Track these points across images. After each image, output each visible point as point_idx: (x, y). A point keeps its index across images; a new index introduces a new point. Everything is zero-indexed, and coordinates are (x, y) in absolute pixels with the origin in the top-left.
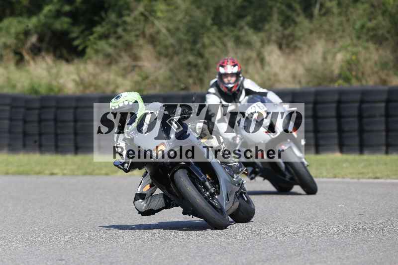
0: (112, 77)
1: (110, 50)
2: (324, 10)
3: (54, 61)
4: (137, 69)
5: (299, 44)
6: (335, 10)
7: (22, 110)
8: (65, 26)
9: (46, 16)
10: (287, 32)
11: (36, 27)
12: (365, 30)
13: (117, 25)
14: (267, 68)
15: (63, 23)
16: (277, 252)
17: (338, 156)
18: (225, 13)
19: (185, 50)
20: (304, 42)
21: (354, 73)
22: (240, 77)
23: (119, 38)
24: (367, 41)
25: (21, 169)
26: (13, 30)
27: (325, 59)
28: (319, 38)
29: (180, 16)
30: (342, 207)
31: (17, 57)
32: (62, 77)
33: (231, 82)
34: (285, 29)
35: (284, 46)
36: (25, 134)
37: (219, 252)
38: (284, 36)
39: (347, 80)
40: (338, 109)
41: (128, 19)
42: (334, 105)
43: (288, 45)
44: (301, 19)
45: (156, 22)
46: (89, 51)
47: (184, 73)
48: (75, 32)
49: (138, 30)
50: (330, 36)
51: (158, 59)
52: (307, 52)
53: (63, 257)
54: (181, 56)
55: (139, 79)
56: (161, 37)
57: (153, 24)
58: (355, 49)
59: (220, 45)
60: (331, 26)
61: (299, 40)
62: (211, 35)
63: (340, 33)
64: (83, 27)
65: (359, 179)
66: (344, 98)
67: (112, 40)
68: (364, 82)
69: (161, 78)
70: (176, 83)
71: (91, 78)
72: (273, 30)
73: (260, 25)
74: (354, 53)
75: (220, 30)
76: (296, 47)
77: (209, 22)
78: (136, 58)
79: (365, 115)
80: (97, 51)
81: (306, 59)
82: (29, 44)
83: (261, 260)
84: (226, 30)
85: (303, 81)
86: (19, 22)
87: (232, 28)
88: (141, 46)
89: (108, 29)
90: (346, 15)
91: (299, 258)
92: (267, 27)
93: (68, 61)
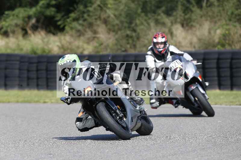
0: (81, 44)
1: (80, 28)
2: (209, 4)
3: (46, 34)
4: (96, 39)
5: (194, 24)
6: (216, 3)
7: (27, 64)
8: (53, 13)
9: (41, 7)
10: (187, 17)
11: (35, 14)
12: (234, 16)
13: (84, 12)
14: (174, 38)
15: (51, 12)
16: (181, 150)
17: (217, 91)
18: (149, 5)
19: (125, 28)
20: (198, 23)
21: (227, 42)
22: (167, 44)
23: (85, 20)
24: (235, 22)
25: (26, 99)
26: (21, 15)
27: (210, 33)
28: (206, 20)
29: (122, 7)
30: (220, 122)
31: (24, 32)
32: (50, 44)
33: (161, 47)
34: (186, 15)
35: (185, 25)
36: (29, 78)
37: (146, 150)
38: (185, 19)
39: (223, 46)
40: (218, 63)
41: (91, 9)
42: (215, 61)
43: (187, 25)
44: (195, 9)
45: (108, 11)
46: (67, 28)
47: (124, 41)
48: (59, 16)
49: (97, 15)
50: (213, 19)
51: (109, 33)
52: (199, 29)
53: (52, 153)
54: (123, 31)
55: (97, 45)
56: (110, 19)
57: (106, 12)
58: (228, 27)
59: (146, 25)
60: (214, 13)
61: (194, 21)
62: (141, 18)
63: (219, 17)
64: (63, 14)
65: (230, 105)
66: (221, 57)
67: (81, 22)
68: (233, 47)
69: (111, 45)
70: (119, 47)
71: (68, 44)
72: (178, 16)
73: (170, 13)
74: (227, 30)
75: (146, 15)
76: (192, 26)
77: (139, 11)
78: (95, 32)
79: (234, 66)
80: (72, 28)
81: (198, 33)
82: (30, 24)
83: (171, 154)
84: (149, 15)
85: (197, 46)
86: (25, 11)
87: (153, 14)
88: (98, 26)
89: (79, 15)
90: (223, 7)
91: (194, 153)
92: (175, 13)
93: (54, 34)
